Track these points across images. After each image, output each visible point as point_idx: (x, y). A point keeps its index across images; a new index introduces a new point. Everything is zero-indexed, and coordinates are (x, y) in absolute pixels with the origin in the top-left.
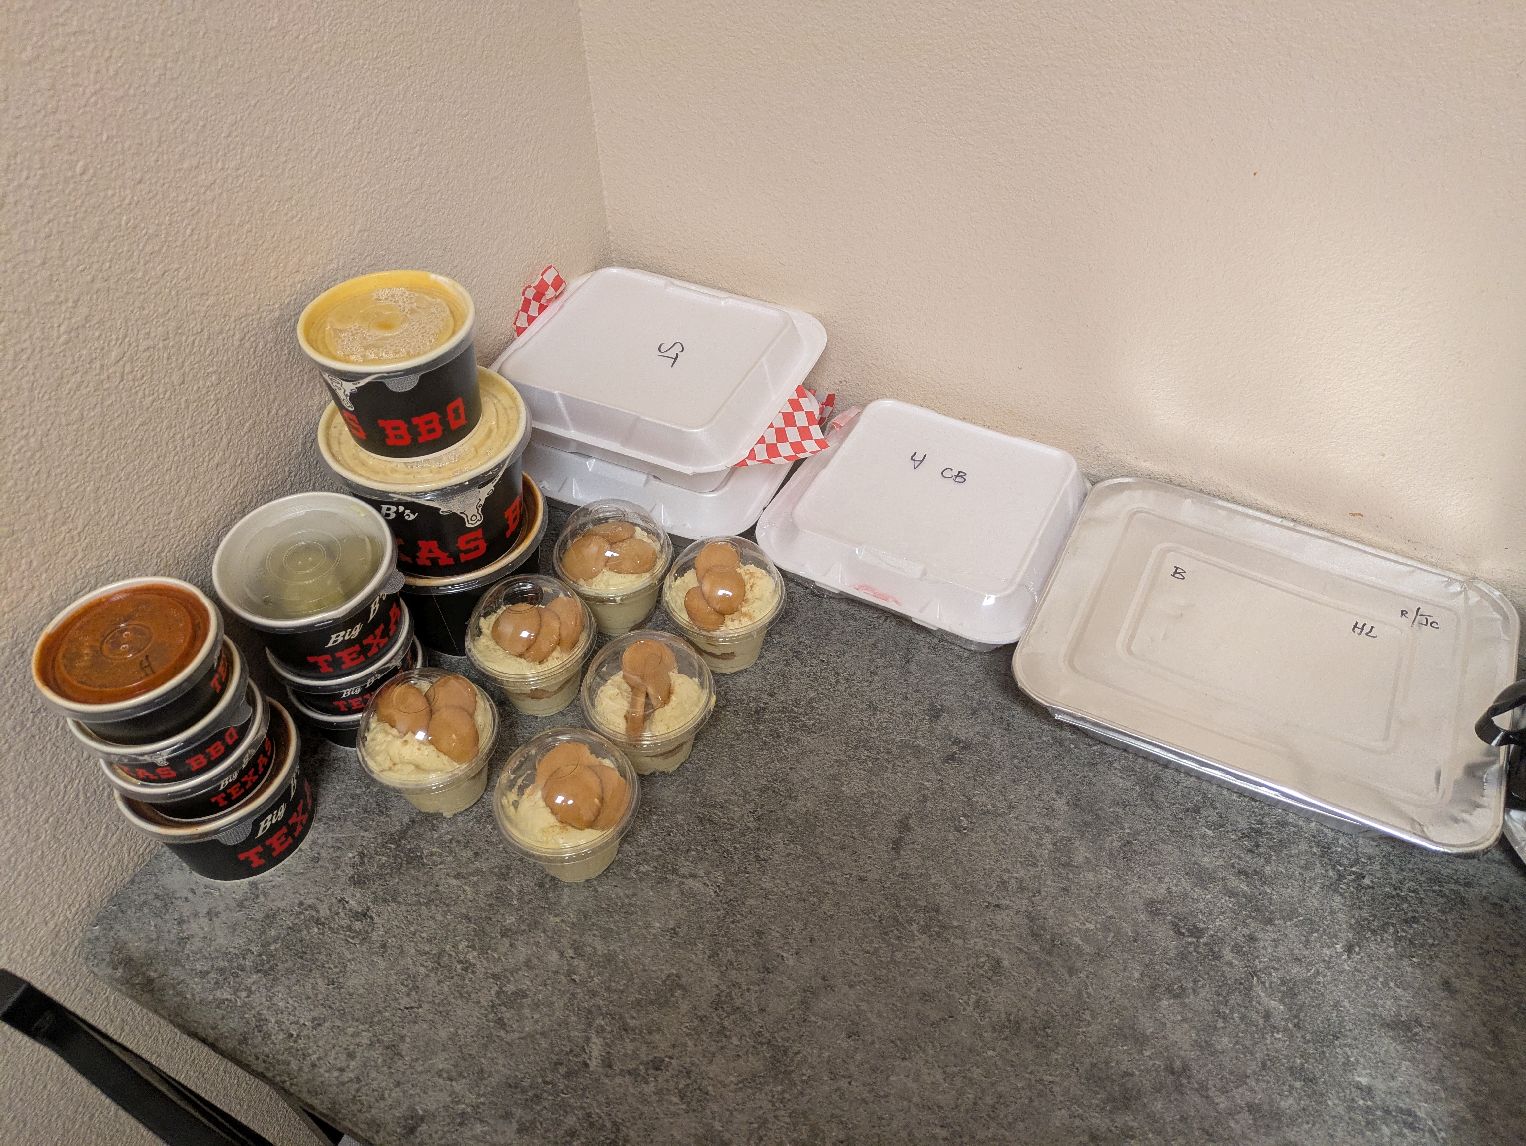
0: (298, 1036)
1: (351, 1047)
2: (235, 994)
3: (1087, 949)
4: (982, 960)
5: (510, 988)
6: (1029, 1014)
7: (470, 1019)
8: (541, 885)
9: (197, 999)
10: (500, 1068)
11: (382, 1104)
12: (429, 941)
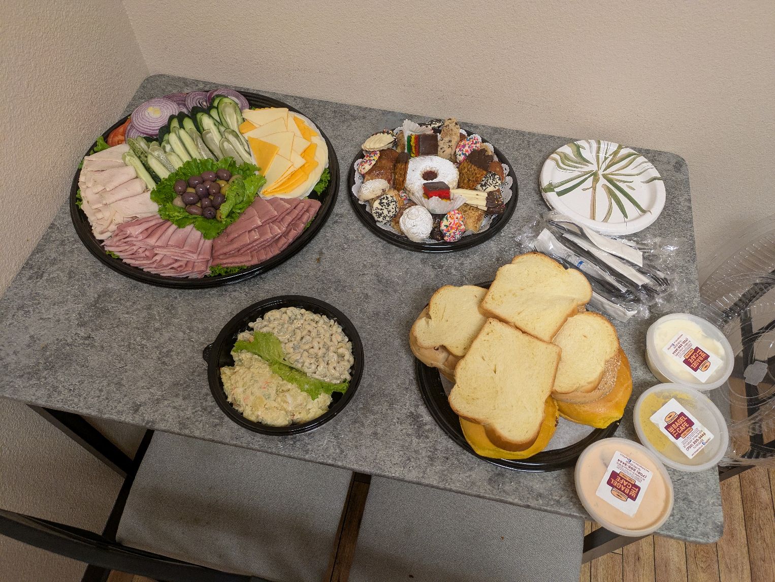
0: (74, 389)
1: (100, 388)
2: (39, 380)
3: (400, 282)
4: (360, 295)
5: (165, 350)
6: (382, 310)
7: (151, 365)
8: (168, 309)
9: (22, 387)
10: (168, 380)
11: (121, 404)
12: (123, 340)
